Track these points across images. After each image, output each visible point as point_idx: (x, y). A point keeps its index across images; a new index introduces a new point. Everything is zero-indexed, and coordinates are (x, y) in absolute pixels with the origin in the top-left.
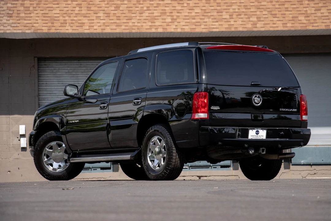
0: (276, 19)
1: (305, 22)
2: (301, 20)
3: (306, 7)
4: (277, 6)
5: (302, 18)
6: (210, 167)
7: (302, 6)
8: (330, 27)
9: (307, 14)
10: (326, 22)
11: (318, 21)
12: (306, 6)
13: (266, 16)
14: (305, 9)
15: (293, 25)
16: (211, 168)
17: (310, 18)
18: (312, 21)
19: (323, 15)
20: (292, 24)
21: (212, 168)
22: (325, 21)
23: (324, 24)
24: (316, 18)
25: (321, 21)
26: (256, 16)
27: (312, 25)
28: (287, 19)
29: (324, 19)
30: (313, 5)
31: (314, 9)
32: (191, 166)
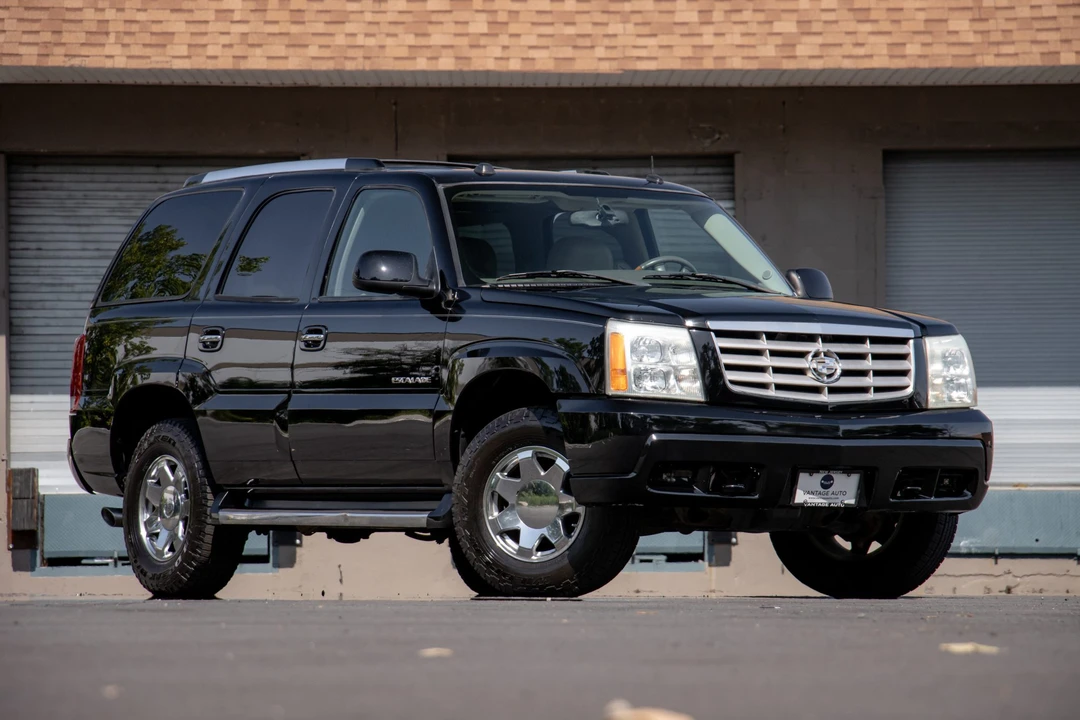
0: (868, 27)
1: (971, 38)
2: (956, 32)
5: (961, 24)
8: (1058, 60)
9: (980, 8)
10: (1047, 42)
11: (1016, 36)
13: (831, 16)
15: (928, 51)
16: (634, 563)
17: (991, 25)
18: (997, 37)
19: (1036, 13)
20: (924, 45)
21: (637, 561)
22: (1042, 36)
23: (1036, 49)
24: (1011, 26)
25: (1029, 35)
26: (795, 17)
27: (994, 50)
28: (906, 26)
29: (1038, 30)
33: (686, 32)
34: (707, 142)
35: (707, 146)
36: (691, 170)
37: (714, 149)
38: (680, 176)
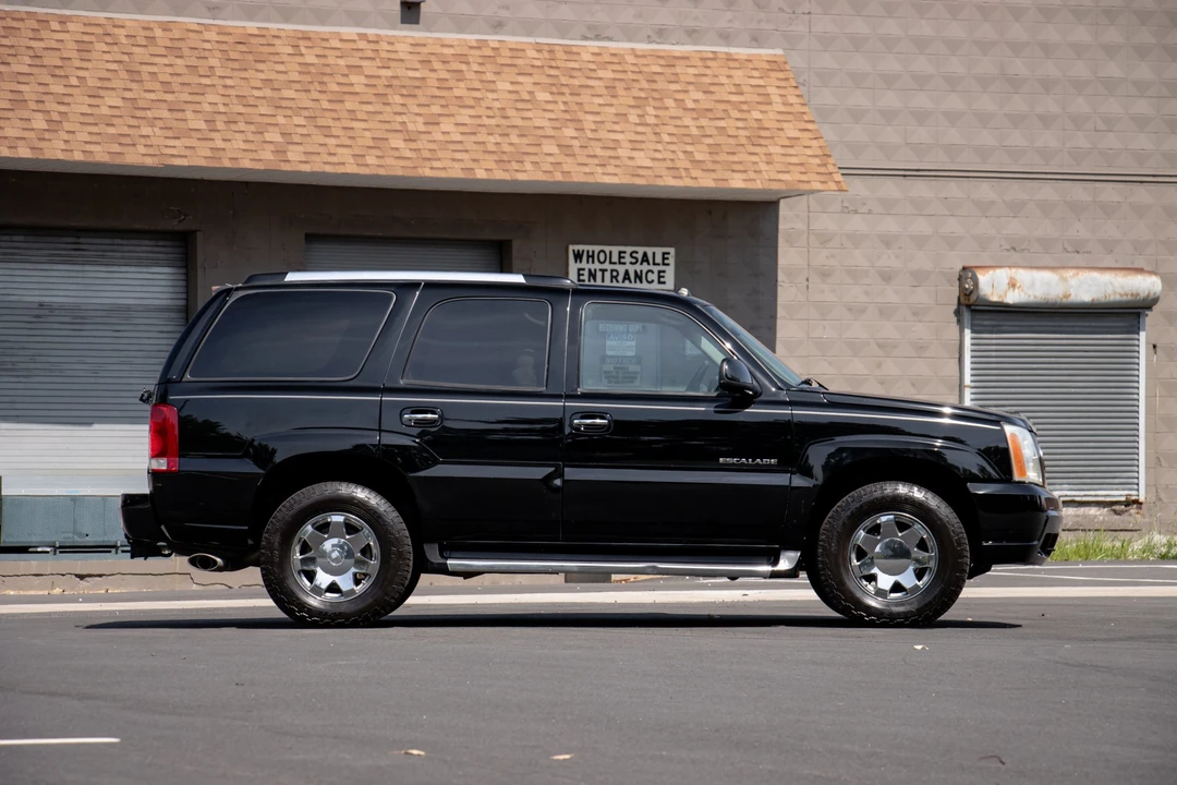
0: (332, 141)
1: (408, 154)
2: (397, 149)
3: (400, 114)
4: (326, 105)
5: (397, 142)
6: (113, 550)
7: (388, 109)
8: (475, 174)
9: (407, 131)
10: (462, 160)
11: (440, 154)
12: (399, 109)
13: (304, 131)
14: (399, 119)
15: (382, 162)
16: (117, 553)
17: (419, 145)
18: (427, 154)
19: (447, 138)
20: (378, 157)
21: (119, 551)
22: (458, 156)
23: (456, 165)
24: (433, 146)
25: (448, 155)
26: (277, 129)
27: (428, 164)
28: (360, 142)
29: (454, 151)
30: (417, 110)
31: (420, 119)
32: (60, 547)
34: (175, 222)
35: (174, 225)
36: (152, 243)
37: (181, 227)
38: (144, 247)
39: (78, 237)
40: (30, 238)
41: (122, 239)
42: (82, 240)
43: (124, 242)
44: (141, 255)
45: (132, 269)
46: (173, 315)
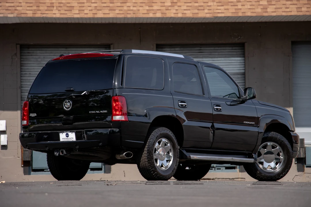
0: (290, 3)
6: (214, 169)
16: (215, 170)
20: (307, 8)
21: (216, 169)
28: (301, 2)
33: (233, 5)
34: (236, 39)
35: (236, 40)
36: (231, 48)
37: (239, 41)
38: (227, 50)
39: (201, 47)
40: (182, 49)
41: (218, 47)
42: (202, 49)
43: (219, 48)
44: (226, 53)
45: (223, 59)
46: (239, 76)
